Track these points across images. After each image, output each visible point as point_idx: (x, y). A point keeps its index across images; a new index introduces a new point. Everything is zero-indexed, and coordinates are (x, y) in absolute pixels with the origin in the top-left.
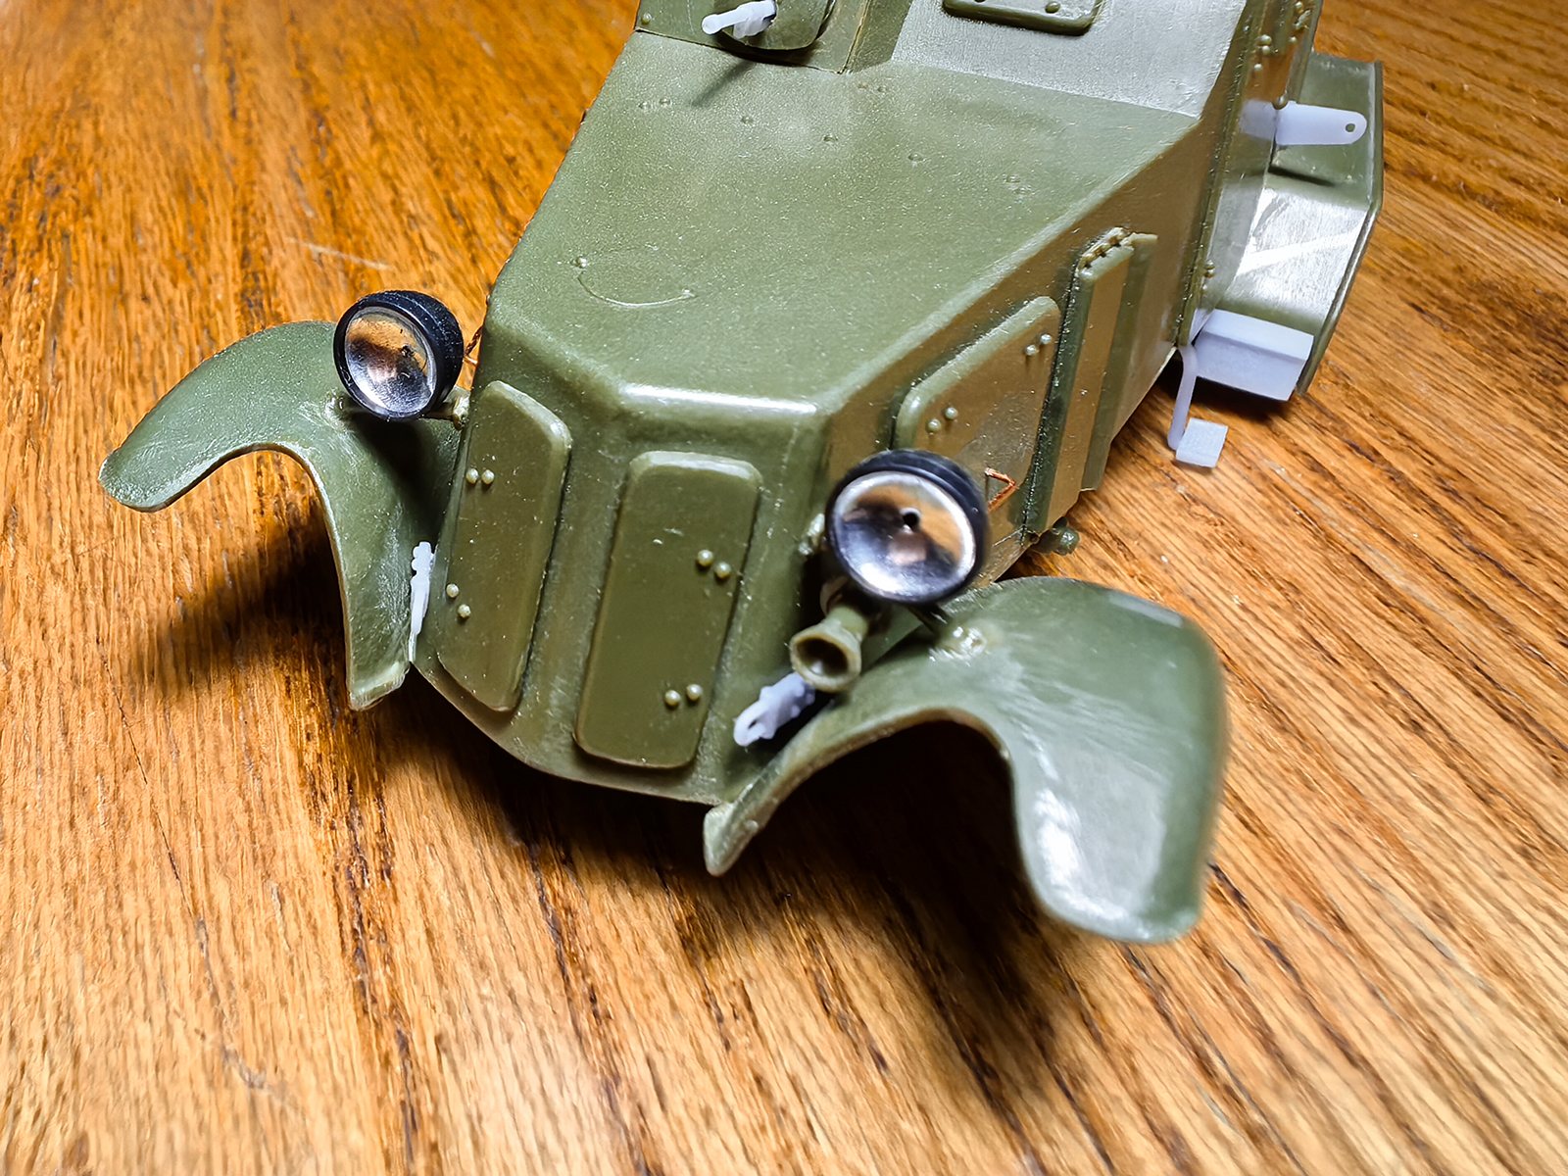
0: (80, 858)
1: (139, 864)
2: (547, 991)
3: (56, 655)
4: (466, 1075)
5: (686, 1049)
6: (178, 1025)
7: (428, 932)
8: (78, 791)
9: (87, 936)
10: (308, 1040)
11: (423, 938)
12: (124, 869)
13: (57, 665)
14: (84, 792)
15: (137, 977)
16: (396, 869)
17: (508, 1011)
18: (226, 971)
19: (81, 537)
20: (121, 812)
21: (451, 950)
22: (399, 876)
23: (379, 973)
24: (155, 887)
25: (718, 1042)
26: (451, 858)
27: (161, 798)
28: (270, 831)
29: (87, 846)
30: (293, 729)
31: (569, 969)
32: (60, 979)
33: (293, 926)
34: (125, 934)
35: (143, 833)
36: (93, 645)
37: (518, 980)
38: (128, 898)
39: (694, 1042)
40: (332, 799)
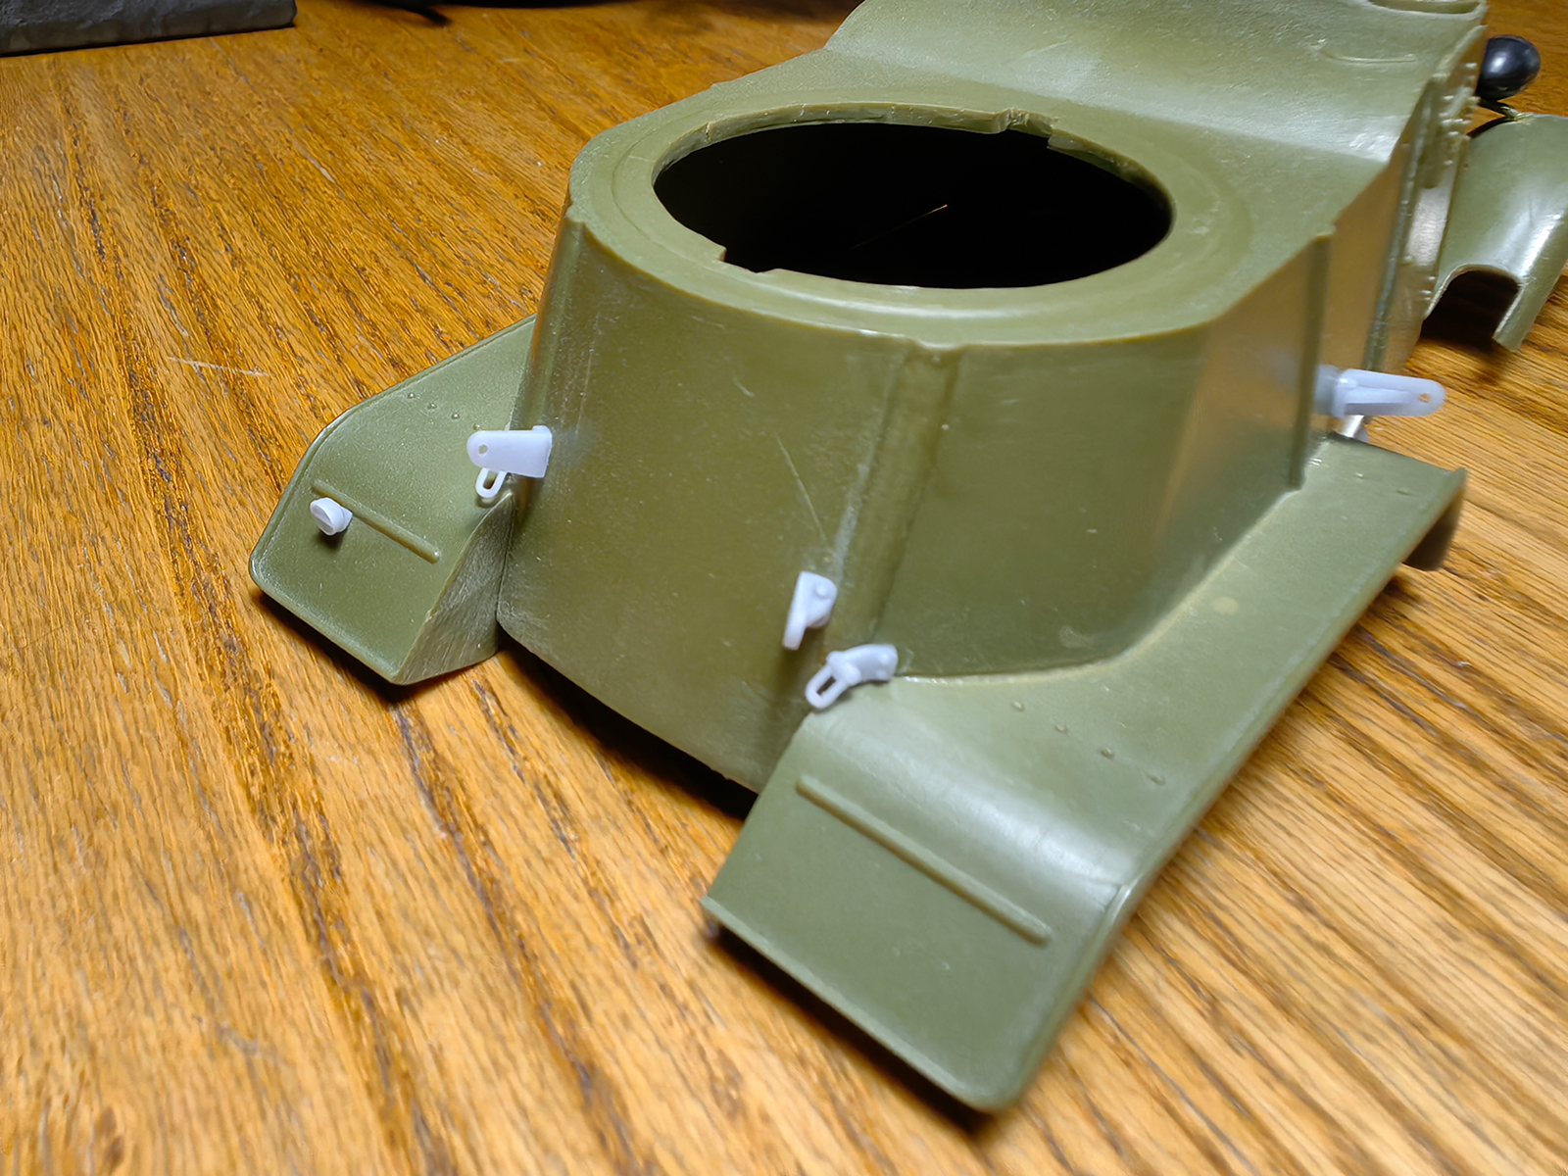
0: (68, 897)
1: (120, 892)
2: (483, 945)
3: (16, 733)
4: (424, 1018)
5: (602, 973)
6: (176, 1015)
7: (379, 914)
8: (56, 843)
9: (85, 956)
10: (289, 1010)
11: (375, 919)
12: (108, 898)
13: (19, 741)
14: (62, 842)
15: (134, 982)
16: (344, 867)
17: (454, 965)
18: (211, 967)
19: (22, 634)
20: (98, 854)
21: (399, 926)
22: (347, 873)
23: (341, 950)
24: (138, 910)
25: (626, 963)
26: (389, 854)
27: (131, 839)
28: (231, 852)
29: (72, 884)
30: (238, 768)
31: (499, 925)
32: (68, 994)
33: (262, 925)
34: (118, 950)
35: (120, 869)
36: (48, 722)
37: (458, 940)
38: (116, 921)
39: (609, 966)
40: (280, 820)
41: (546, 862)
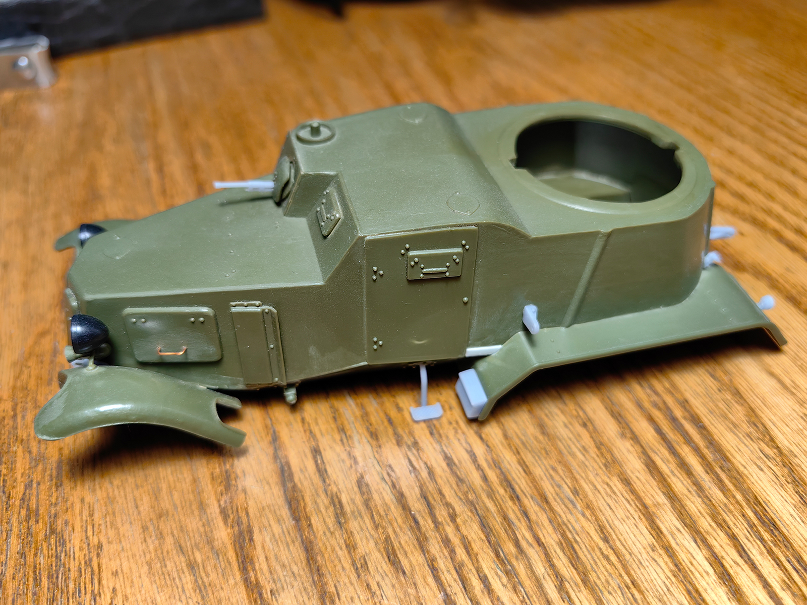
0: (150, 553)
1: (170, 551)
2: (304, 570)
4: (280, 601)
5: (346, 580)
6: (190, 601)
7: (266, 557)
8: (145, 529)
9: (157, 578)
10: (231, 599)
11: (265, 560)
12: (165, 554)
14: (147, 528)
15: (175, 588)
16: (255, 537)
17: (292, 579)
18: (203, 582)
20: (161, 533)
21: (274, 563)
22: (256, 540)
23: (252, 574)
24: (176, 558)
25: (356, 576)
26: (272, 531)
27: (174, 526)
28: (212, 532)
29: (151, 547)
30: (216, 492)
31: (311, 562)
32: (151, 593)
33: (222, 563)
34: (169, 575)
35: (169, 540)
37: (295, 569)
38: (168, 563)
39: (349, 577)
40: (231, 516)
41: (332, 533)
